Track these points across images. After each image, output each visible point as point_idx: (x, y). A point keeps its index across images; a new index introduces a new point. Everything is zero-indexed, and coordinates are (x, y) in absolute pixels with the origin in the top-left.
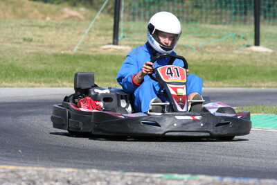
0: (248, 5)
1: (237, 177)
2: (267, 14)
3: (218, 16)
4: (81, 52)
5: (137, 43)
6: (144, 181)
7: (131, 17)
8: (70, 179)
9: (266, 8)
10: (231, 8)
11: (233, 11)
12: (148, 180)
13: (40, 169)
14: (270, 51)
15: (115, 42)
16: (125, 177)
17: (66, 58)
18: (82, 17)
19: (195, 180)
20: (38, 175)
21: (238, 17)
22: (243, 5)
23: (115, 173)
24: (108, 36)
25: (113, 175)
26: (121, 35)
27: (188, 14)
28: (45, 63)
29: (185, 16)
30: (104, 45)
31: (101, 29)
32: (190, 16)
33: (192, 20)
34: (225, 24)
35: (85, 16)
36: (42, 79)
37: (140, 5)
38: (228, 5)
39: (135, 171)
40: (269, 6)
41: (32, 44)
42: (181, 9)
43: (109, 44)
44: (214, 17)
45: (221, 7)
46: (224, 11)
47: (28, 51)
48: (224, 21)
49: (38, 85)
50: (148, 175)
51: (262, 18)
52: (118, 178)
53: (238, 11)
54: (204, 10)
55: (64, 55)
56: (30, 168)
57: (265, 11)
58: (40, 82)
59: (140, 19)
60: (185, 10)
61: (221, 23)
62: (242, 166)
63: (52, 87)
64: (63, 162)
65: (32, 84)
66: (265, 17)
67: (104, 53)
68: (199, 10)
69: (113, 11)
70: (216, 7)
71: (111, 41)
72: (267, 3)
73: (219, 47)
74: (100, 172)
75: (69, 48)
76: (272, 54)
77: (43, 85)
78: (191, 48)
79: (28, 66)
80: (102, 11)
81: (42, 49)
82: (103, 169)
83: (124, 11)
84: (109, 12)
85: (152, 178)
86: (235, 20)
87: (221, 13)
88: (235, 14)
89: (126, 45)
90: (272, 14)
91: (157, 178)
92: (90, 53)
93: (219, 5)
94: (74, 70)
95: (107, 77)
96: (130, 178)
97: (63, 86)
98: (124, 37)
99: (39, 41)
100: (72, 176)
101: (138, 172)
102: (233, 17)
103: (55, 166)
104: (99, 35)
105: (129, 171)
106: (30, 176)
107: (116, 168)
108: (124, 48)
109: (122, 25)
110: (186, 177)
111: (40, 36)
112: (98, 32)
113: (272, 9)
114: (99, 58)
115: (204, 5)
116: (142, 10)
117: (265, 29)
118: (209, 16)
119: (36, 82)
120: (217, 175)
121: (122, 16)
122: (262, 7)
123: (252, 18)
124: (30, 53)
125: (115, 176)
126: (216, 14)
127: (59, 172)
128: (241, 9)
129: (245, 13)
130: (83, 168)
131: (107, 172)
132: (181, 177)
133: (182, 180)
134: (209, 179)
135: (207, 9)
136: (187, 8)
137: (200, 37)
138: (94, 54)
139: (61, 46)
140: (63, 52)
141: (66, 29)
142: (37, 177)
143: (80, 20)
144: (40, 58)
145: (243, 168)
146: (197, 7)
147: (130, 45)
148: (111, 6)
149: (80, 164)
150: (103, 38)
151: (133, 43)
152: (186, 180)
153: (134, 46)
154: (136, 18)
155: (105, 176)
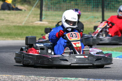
0: (99, 4)
1: (95, 79)
2: (108, 8)
3: (86, 9)
4: (26, 25)
5: (50, 20)
7: (48, 9)
8: (22, 80)
9: (107, 5)
10: (91, 5)
11: (93, 6)
12: (56, 80)
13: (9, 76)
15: (41, 20)
16: (46, 79)
17: (19, 27)
18: (26, 9)
19: (77, 80)
20: (8, 78)
21: (95, 9)
22: (97, 4)
23: (42, 77)
24: (37, 17)
25: (41, 78)
26: (43, 17)
28: (10, 30)
30: (36, 21)
31: (35, 14)
34: (89, 12)
35: (27, 9)
36: (9, 37)
37: (51, 4)
38: (90, 4)
39: (50, 77)
40: (108, 4)
41: (4, 21)
43: (38, 21)
44: (84, 9)
45: (87, 5)
46: (88, 6)
47: (2, 24)
48: (88, 11)
49: (7, 39)
51: (105, 9)
52: (43, 79)
53: (95, 6)
54: (80, 6)
55: (18, 26)
56: (4, 75)
58: (8, 38)
59: (51, 10)
61: (87, 12)
62: (97, 74)
63: (13, 40)
64: (19, 73)
65: (4, 39)
67: (36, 25)
69: (39, 7)
70: (85, 5)
71: (39, 19)
72: (107, 2)
73: (86, 22)
74: (35, 77)
75: (20, 23)
77: (9, 39)
79: (3, 31)
80: (35, 7)
81: (8, 24)
82: (37, 76)
83: (45, 7)
84: (38, 7)
85: (58, 79)
86: (93, 10)
87: (87, 7)
88: (93, 7)
89: (45, 21)
90: (109, 7)
91: (60, 79)
92: (30, 25)
94: (23, 33)
96: (48, 79)
97: (18, 40)
98: (45, 18)
99: (7, 20)
100: (23, 79)
101: (52, 77)
102: (93, 9)
103: (15, 75)
104: (34, 17)
105: (48, 77)
106: (5, 79)
107: (42, 75)
108: (45, 23)
109: (44, 13)
110: (73, 79)
111: (7, 18)
112: (33, 16)
113: (110, 5)
114: (34, 27)
115: (80, 4)
116: (53, 6)
117: (107, 14)
118: (82, 9)
119: (6, 38)
120: (87, 78)
121: (44, 8)
122: (105, 4)
123: (101, 9)
124: (4, 25)
125: (42, 79)
126: (85, 7)
127: (17, 77)
128: (96, 5)
129: (98, 7)
130: (27, 75)
131: (39, 77)
132: (71, 79)
134: (83, 79)
135: (81, 5)
136: (72, 5)
138: (32, 26)
139: (17, 22)
140: (18, 25)
141: (19, 15)
142: (7, 79)
143: (25, 10)
144: (8, 27)
146: (77, 5)
147: (47, 21)
148: (39, 4)
149: (26, 73)
151: (48, 20)
152: (73, 80)
153: (49, 22)
154: (50, 9)
155: (38, 79)
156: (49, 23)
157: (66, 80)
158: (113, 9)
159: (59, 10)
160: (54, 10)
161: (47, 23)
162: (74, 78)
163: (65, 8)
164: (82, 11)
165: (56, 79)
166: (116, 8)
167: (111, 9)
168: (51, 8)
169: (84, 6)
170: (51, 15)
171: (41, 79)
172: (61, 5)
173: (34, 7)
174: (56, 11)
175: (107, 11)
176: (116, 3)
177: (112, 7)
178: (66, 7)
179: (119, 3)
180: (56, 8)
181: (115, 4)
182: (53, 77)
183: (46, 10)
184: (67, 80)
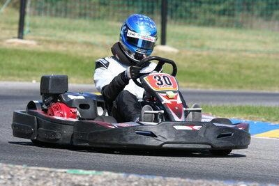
0: (155, 4)
1: (141, 175)
2: (174, 14)
5: (43, 38)
6: (48, 176)
7: (37, 11)
9: (174, 8)
10: (137, 7)
11: (140, 9)
12: (52, 175)
14: (176, 51)
15: (21, 36)
16: (30, 171)
19: (100, 175)
22: (150, 4)
23: (19, 167)
24: (13, 29)
25: (17, 168)
26: (26, 29)
27: (95, 10)
29: (92, 13)
30: (8, 38)
31: (7, 22)
32: (97, 13)
33: (99, 18)
38: (136, 3)
39: (38, 166)
40: (177, 6)
42: (88, 6)
43: (14, 38)
44: (121, 14)
45: (128, 5)
46: (131, 9)
50: (52, 169)
51: (168, 18)
52: (22, 172)
53: (145, 10)
54: (111, 8)
57: (172, 11)
59: (46, 14)
60: (92, 7)
62: (147, 164)
66: (172, 17)
67: (8, 47)
68: (107, 7)
69: (18, 5)
70: (123, 5)
71: (16, 33)
72: (174, 2)
74: (5, 165)
76: (179, 54)
78: (97, 46)
80: (8, 5)
82: (7, 163)
83: (31, 6)
84: (14, 6)
85: (56, 172)
87: (128, 11)
88: (142, 12)
89: (31, 40)
90: (178, 14)
91: (62, 173)
93: (126, 3)
95: (11, 71)
96: (34, 172)
98: (29, 32)
101: (42, 166)
104: (4, 29)
105: (33, 166)
107: (20, 162)
108: (29, 42)
109: (28, 19)
110: (91, 173)
112: (3, 25)
113: (179, 8)
114: (4, 52)
115: (112, 2)
116: (49, 5)
117: (172, 28)
118: (116, 14)
120: (122, 172)
121: (28, 10)
122: (170, 7)
123: (159, 18)
125: (19, 170)
126: (123, 12)
128: (148, 7)
129: (152, 13)
131: (11, 166)
132: (86, 172)
133: (87, 175)
134: (114, 175)
135: (114, 6)
136: (95, 4)
137: (106, 34)
145: (148, 166)
146: (104, 4)
147: (35, 40)
150: (8, 32)
151: (38, 37)
152: (91, 176)
153: (40, 40)
154: (43, 12)
155: (9, 169)
156: (39, 44)
157: (74, 174)
158: (186, 18)
159: (63, 14)
160: (51, 15)
161: (34, 43)
162: (94, 172)
163: (78, 11)
164: (116, 19)
165: (51, 172)
166: (193, 15)
167: (181, 17)
168: (45, 9)
169: (120, 9)
170: (45, 26)
171: (16, 170)
172: (69, 5)
173: (5, 6)
174: (56, 16)
175: (173, 22)
176: (193, 4)
177: (184, 14)
178: (80, 8)
179: (200, 6)
180: (57, 10)
181: (191, 6)
182: (45, 167)
183: (34, 14)
184: (78, 175)
